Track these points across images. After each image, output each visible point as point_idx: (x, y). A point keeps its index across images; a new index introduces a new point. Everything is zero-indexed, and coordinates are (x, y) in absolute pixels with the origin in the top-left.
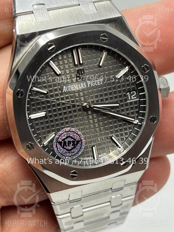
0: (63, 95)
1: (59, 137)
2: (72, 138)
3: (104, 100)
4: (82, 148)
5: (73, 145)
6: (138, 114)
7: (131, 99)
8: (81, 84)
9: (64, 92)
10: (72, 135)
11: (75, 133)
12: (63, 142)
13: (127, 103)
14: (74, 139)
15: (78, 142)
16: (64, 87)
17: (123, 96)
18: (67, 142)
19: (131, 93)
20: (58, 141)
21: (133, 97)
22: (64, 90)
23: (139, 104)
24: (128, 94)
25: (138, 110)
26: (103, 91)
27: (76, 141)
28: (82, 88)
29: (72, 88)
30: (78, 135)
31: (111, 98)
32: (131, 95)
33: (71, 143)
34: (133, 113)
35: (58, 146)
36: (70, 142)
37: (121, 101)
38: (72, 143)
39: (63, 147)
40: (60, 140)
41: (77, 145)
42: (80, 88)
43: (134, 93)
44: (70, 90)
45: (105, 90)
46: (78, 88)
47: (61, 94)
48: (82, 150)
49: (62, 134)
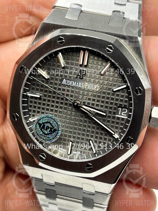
0: (61, 86)
1: (40, 119)
2: (51, 125)
3: (95, 105)
4: (57, 138)
5: (50, 131)
6: (121, 131)
7: (121, 115)
8: (80, 83)
9: (63, 84)
10: (52, 122)
11: (56, 121)
12: (42, 124)
13: (115, 117)
14: (52, 126)
15: (55, 130)
16: (64, 80)
17: (113, 108)
18: (46, 127)
19: (123, 109)
20: (39, 122)
21: (123, 114)
22: (63, 82)
23: (126, 122)
24: (120, 109)
25: (123, 127)
26: (96, 96)
27: (54, 129)
28: (79, 86)
29: (71, 83)
30: (57, 125)
31: (102, 106)
32: (122, 111)
33: (48, 129)
34: (117, 128)
35: (37, 126)
36: (49, 127)
37: (110, 112)
38: (50, 129)
39: (41, 129)
40: (41, 122)
41: (53, 132)
42: (77, 86)
43: (126, 110)
44: (68, 84)
45: (99, 97)
46: (76, 85)
47: (60, 85)
48: (56, 139)
49: (44, 117)
